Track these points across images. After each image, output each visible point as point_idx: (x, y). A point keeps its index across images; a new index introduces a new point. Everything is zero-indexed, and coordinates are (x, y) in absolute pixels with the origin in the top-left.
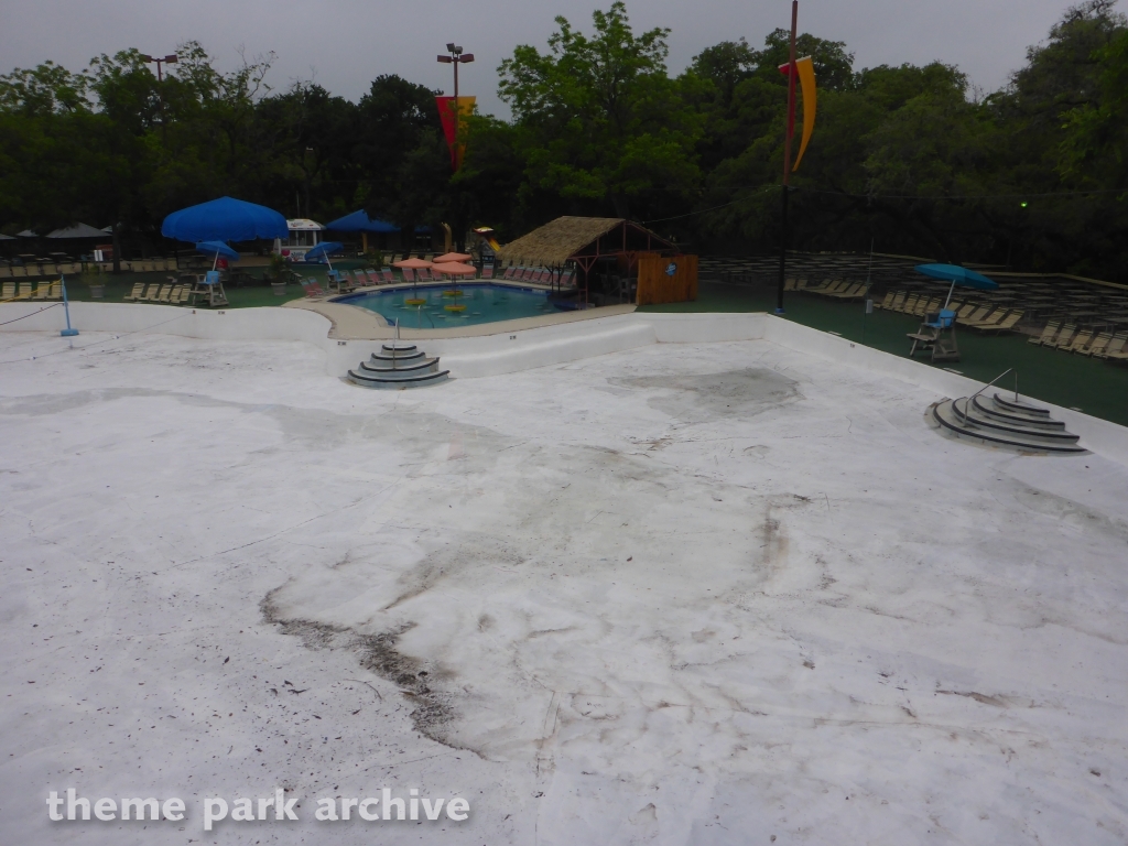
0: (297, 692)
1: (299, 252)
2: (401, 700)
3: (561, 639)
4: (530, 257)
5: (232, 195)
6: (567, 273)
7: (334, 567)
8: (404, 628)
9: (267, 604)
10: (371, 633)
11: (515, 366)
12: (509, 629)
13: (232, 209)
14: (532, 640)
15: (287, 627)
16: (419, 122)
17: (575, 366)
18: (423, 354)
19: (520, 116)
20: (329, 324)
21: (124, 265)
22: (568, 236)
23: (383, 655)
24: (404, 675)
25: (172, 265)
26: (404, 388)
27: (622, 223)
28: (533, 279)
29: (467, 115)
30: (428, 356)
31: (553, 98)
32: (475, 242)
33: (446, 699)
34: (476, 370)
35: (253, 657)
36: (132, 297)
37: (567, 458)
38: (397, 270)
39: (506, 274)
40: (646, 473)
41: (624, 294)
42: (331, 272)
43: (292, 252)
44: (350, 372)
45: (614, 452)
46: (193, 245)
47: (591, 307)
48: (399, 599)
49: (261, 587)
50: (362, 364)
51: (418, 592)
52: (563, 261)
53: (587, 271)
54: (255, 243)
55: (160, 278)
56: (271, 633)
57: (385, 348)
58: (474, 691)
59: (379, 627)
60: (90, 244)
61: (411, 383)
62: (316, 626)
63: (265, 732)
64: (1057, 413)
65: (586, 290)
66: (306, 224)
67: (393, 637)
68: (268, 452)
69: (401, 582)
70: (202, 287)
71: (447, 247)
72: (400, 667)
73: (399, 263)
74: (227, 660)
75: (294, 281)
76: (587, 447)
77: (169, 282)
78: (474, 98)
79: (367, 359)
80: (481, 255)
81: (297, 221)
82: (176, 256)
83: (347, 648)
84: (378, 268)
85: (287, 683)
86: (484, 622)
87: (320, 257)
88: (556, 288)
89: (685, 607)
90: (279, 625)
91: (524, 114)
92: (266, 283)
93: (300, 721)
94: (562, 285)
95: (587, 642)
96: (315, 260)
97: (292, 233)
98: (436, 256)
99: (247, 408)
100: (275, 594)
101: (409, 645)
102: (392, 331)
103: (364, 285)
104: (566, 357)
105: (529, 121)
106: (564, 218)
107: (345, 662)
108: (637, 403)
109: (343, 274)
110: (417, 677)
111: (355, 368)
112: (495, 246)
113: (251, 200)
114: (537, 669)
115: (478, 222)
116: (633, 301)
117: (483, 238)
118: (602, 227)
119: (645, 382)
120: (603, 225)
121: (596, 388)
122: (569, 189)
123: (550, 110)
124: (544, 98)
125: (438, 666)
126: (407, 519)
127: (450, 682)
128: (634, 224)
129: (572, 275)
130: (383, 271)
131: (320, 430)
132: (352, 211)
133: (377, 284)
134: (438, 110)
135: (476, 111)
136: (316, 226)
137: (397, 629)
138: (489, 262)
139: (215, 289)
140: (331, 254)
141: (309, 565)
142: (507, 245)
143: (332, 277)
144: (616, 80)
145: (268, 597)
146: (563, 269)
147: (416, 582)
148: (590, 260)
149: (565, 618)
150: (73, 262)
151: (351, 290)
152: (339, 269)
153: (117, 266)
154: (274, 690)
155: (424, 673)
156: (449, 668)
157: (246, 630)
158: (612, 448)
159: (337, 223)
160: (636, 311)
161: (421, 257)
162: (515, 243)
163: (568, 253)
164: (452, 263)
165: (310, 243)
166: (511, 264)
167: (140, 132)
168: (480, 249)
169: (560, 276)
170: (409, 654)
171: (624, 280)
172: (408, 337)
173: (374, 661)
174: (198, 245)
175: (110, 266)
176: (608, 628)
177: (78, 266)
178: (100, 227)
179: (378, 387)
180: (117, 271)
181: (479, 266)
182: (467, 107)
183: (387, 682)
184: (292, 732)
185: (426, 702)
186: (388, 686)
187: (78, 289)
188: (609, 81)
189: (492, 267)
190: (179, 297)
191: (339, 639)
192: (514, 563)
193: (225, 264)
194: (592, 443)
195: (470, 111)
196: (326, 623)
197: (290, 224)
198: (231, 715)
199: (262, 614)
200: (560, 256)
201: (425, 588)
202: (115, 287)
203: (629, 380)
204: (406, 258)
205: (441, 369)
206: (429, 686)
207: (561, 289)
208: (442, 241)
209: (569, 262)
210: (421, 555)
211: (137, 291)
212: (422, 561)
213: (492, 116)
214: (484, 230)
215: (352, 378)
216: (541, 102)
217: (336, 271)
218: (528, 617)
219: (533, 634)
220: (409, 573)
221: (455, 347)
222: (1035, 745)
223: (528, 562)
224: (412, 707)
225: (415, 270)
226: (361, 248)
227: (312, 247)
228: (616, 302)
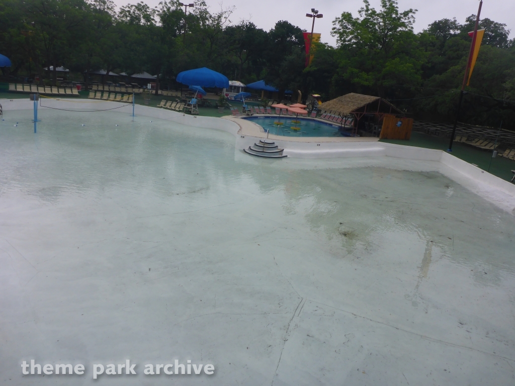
1: (232, 95)
4: (334, 110)
5: (208, 67)
6: (350, 120)
13: (207, 73)
16: (294, 43)
18: (277, 146)
19: (340, 45)
20: (238, 128)
21: (160, 92)
22: (352, 102)
25: (179, 94)
27: (379, 99)
28: (330, 119)
29: (316, 42)
30: (279, 148)
31: (356, 37)
32: (312, 100)
36: (160, 106)
38: (274, 108)
39: (322, 117)
41: (375, 133)
42: (244, 105)
43: (229, 95)
44: (244, 150)
46: (188, 87)
47: (357, 136)
50: (250, 147)
52: (348, 113)
53: (358, 119)
54: (214, 88)
55: (172, 99)
57: (261, 141)
60: (148, 81)
65: (357, 128)
66: (238, 83)
70: (189, 105)
71: (298, 101)
73: (275, 105)
75: (228, 108)
77: (176, 101)
78: (320, 34)
79: (252, 145)
80: (313, 107)
81: (234, 82)
82: (182, 91)
84: (265, 107)
87: (241, 99)
88: (343, 126)
91: (342, 44)
92: (216, 107)
94: (346, 125)
96: (239, 99)
97: (231, 87)
98: (291, 104)
102: (265, 134)
103: (258, 113)
105: (344, 47)
106: (352, 94)
111: (247, 148)
112: (320, 103)
113: (216, 70)
115: (313, 91)
116: (378, 136)
117: (315, 99)
120: (370, 99)
122: (356, 80)
123: (354, 43)
124: (352, 37)
128: (384, 100)
129: (352, 121)
130: (267, 108)
132: (258, 80)
133: (263, 113)
134: (304, 39)
135: (320, 41)
136: (242, 85)
138: (315, 110)
139: (194, 107)
140: (246, 98)
142: (325, 103)
143: (244, 108)
144: (388, 32)
146: (348, 117)
148: (361, 114)
150: (140, 88)
151: (251, 114)
152: (248, 105)
153: (157, 92)
159: (251, 85)
160: (379, 141)
161: (285, 104)
162: (328, 102)
163: (351, 110)
164: (297, 108)
165: (238, 92)
166: (325, 112)
167: (175, 36)
168: (313, 104)
169: (346, 121)
171: (375, 126)
172: (272, 138)
174: (190, 87)
175: (154, 92)
177: (141, 90)
178: (153, 75)
180: (156, 94)
181: (309, 113)
182: (316, 38)
187: (140, 99)
188: (384, 32)
189: (316, 112)
190: (179, 108)
193: (201, 97)
195: (317, 40)
197: (230, 83)
200: (347, 111)
202: (154, 100)
204: (278, 103)
205: (284, 155)
208: (296, 98)
209: (351, 114)
211: (162, 103)
213: (327, 43)
214: (316, 95)
216: (351, 39)
217: (246, 106)
225: (281, 109)
226: (260, 96)
227: (238, 94)
228: (370, 136)
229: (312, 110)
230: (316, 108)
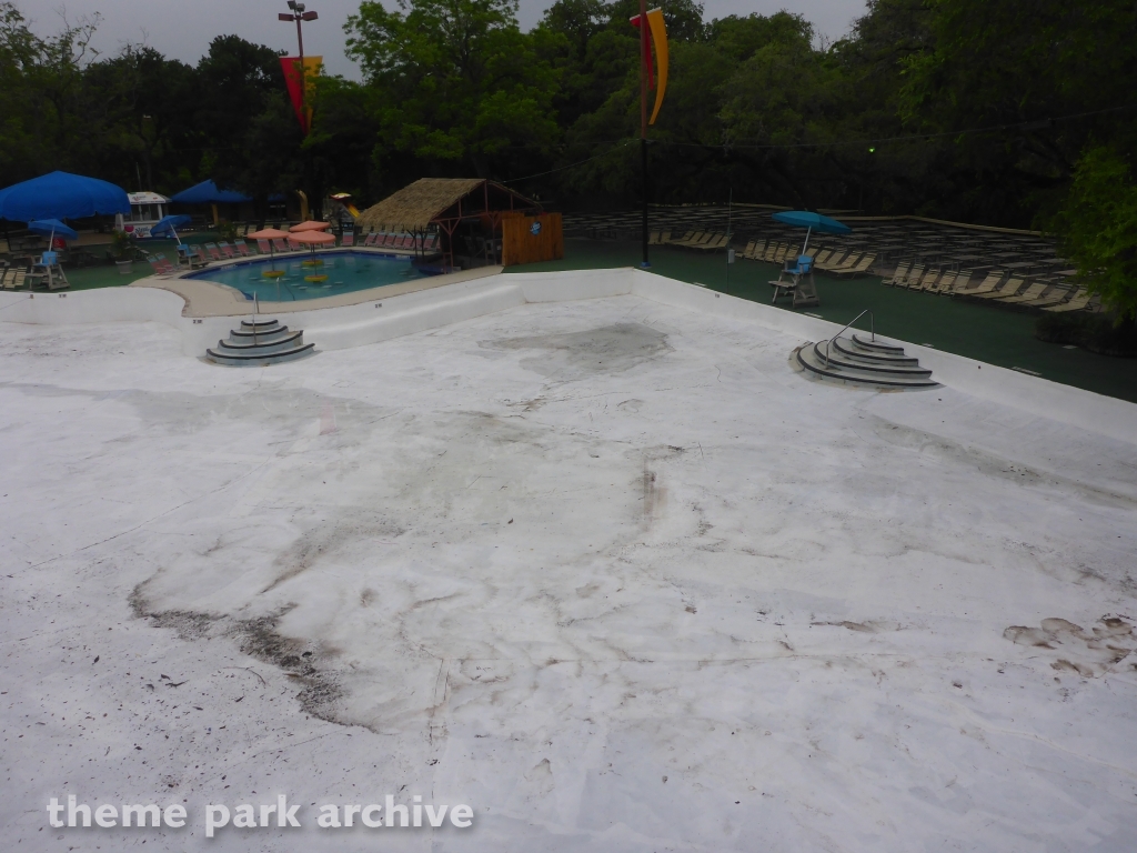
0: (176, 685)
1: (144, 227)
2: (286, 683)
3: (446, 607)
4: (391, 222)
5: (64, 169)
6: (431, 237)
7: (206, 554)
8: (284, 610)
9: (136, 598)
10: (250, 618)
11: (384, 334)
12: (393, 601)
13: (64, 184)
14: (418, 610)
15: (159, 619)
16: (264, 85)
17: (444, 332)
18: (285, 328)
19: (370, 76)
20: (183, 302)
22: (429, 199)
23: (264, 639)
24: (287, 657)
26: (267, 365)
27: (483, 183)
28: (396, 245)
29: (314, 76)
30: (290, 329)
31: (404, 56)
32: (333, 208)
33: (332, 678)
34: (342, 341)
35: (124, 654)
37: (441, 425)
38: (252, 242)
39: (367, 241)
40: (522, 434)
41: (490, 257)
42: (181, 246)
43: (136, 227)
44: (208, 351)
45: (489, 416)
46: (25, 225)
47: (456, 270)
48: (277, 581)
49: (127, 581)
50: (221, 342)
51: (296, 572)
52: (425, 225)
53: (450, 233)
54: (94, 220)
56: (143, 627)
57: (244, 324)
58: (361, 667)
59: (258, 611)
61: (274, 358)
62: (191, 616)
63: (143, 729)
64: (911, 350)
65: (451, 253)
66: (149, 197)
67: (273, 620)
68: (125, 440)
69: (278, 563)
70: (39, 269)
71: (304, 216)
72: (282, 650)
73: (253, 234)
74: (97, 660)
76: (461, 413)
78: (321, 58)
79: (226, 337)
80: (340, 222)
81: (138, 194)
82: (7, 237)
83: (225, 635)
84: (231, 241)
85: (163, 677)
86: (367, 597)
87: (167, 231)
88: (420, 253)
89: (568, 564)
90: (151, 619)
91: (374, 74)
92: (109, 261)
93: (180, 714)
94: (426, 249)
95: (473, 607)
96: (162, 235)
97: (135, 207)
98: (292, 225)
99: (99, 396)
100: (144, 587)
101: (290, 627)
102: (251, 305)
103: (217, 259)
104: (435, 322)
105: (380, 81)
106: (423, 180)
107: (224, 650)
108: (509, 366)
109: (193, 248)
110: (301, 658)
111: (214, 346)
112: (355, 213)
113: (86, 174)
114: (423, 639)
115: (334, 187)
116: (499, 262)
117: (341, 205)
118: (463, 188)
119: (516, 344)
120: (463, 186)
121: (467, 353)
122: (425, 150)
123: (401, 69)
124: (395, 56)
125: (322, 645)
126: (280, 499)
127: (335, 660)
128: (495, 184)
129: (436, 239)
130: (236, 243)
131: (181, 413)
132: (199, 181)
133: (231, 257)
134: (281, 72)
135: (323, 72)
136: (160, 199)
137: (277, 611)
138: (348, 229)
139: (53, 271)
140: (179, 228)
141: (179, 554)
142: (366, 211)
143: (182, 252)
144: (468, 36)
145: (137, 591)
146: (426, 233)
147: (293, 562)
148: (453, 222)
149: (449, 585)
151: (204, 265)
152: (189, 244)
154: (151, 686)
155: (308, 654)
156: (334, 646)
157: (115, 627)
158: (487, 412)
159: (183, 195)
160: (503, 272)
161: (277, 227)
162: (374, 208)
163: (429, 216)
164: (309, 232)
165: (155, 216)
166: (372, 230)
168: (338, 216)
169: (423, 240)
170: (291, 636)
171: (488, 241)
172: (268, 312)
173: (255, 646)
174: (31, 225)
176: (493, 592)
179: (240, 365)
181: (339, 234)
182: (314, 68)
183: (270, 666)
184: (173, 725)
185: (312, 682)
186: (271, 669)
188: (460, 37)
189: (352, 233)
190: (14, 282)
191: (216, 627)
192: (394, 534)
193: (63, 244)
194: (466, 408)
195: (317, 72)
196: (202, 612)
197: (132, 198)
198: (105, 715)
199: (131, 609)
200: (422, 220)
201: (303, 567)
203: (500, 343)
204: (260, 228)
205: (306, 342)
206: (314, 666)
207: (425, 253)
208: (298, 210)
209: (431, 225)
210: (297, 534)
212: (299, 540)
213: (340, 76)
214: (341, 196)
215: (211, 357)
216: (392, 60)
217: (186, 246)
218: (411, 588)
219: (418, 604)
220: (285, 554)
221: (317, 319)
222: (903, 665)
223: (408, 533)
224: (298, 688)
225: (270, 241)
226: (211, 220)
227: (158, 221)
228: (482, 265)
229: (341, 231)
230: (348, 224)
